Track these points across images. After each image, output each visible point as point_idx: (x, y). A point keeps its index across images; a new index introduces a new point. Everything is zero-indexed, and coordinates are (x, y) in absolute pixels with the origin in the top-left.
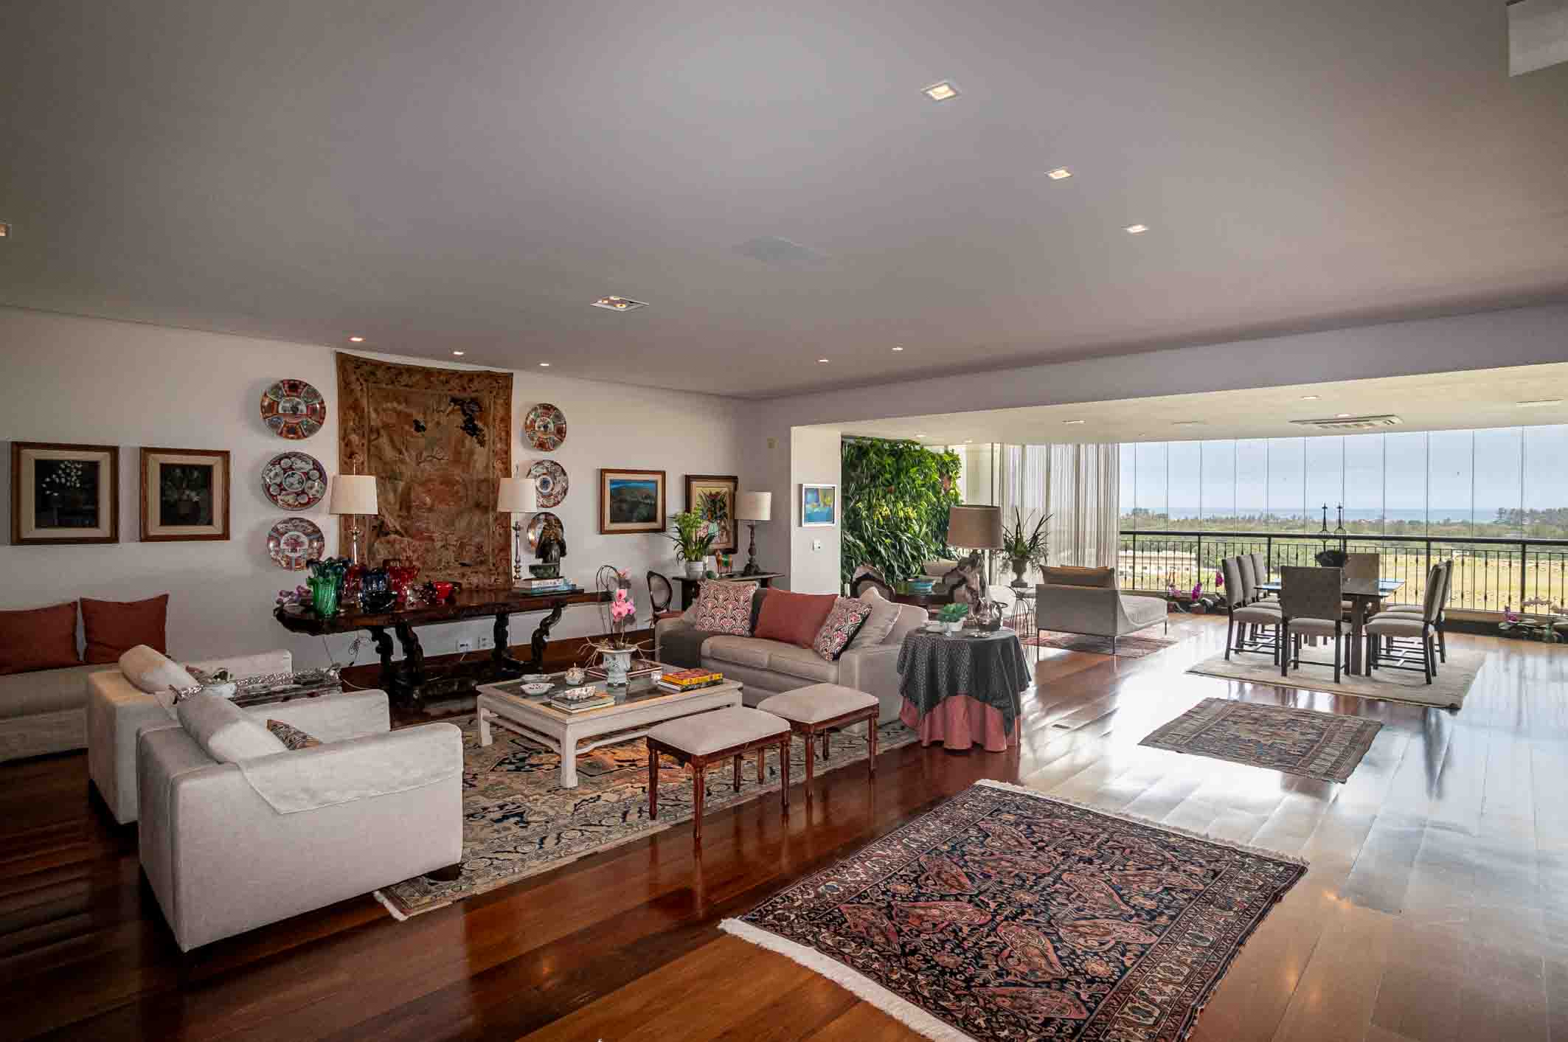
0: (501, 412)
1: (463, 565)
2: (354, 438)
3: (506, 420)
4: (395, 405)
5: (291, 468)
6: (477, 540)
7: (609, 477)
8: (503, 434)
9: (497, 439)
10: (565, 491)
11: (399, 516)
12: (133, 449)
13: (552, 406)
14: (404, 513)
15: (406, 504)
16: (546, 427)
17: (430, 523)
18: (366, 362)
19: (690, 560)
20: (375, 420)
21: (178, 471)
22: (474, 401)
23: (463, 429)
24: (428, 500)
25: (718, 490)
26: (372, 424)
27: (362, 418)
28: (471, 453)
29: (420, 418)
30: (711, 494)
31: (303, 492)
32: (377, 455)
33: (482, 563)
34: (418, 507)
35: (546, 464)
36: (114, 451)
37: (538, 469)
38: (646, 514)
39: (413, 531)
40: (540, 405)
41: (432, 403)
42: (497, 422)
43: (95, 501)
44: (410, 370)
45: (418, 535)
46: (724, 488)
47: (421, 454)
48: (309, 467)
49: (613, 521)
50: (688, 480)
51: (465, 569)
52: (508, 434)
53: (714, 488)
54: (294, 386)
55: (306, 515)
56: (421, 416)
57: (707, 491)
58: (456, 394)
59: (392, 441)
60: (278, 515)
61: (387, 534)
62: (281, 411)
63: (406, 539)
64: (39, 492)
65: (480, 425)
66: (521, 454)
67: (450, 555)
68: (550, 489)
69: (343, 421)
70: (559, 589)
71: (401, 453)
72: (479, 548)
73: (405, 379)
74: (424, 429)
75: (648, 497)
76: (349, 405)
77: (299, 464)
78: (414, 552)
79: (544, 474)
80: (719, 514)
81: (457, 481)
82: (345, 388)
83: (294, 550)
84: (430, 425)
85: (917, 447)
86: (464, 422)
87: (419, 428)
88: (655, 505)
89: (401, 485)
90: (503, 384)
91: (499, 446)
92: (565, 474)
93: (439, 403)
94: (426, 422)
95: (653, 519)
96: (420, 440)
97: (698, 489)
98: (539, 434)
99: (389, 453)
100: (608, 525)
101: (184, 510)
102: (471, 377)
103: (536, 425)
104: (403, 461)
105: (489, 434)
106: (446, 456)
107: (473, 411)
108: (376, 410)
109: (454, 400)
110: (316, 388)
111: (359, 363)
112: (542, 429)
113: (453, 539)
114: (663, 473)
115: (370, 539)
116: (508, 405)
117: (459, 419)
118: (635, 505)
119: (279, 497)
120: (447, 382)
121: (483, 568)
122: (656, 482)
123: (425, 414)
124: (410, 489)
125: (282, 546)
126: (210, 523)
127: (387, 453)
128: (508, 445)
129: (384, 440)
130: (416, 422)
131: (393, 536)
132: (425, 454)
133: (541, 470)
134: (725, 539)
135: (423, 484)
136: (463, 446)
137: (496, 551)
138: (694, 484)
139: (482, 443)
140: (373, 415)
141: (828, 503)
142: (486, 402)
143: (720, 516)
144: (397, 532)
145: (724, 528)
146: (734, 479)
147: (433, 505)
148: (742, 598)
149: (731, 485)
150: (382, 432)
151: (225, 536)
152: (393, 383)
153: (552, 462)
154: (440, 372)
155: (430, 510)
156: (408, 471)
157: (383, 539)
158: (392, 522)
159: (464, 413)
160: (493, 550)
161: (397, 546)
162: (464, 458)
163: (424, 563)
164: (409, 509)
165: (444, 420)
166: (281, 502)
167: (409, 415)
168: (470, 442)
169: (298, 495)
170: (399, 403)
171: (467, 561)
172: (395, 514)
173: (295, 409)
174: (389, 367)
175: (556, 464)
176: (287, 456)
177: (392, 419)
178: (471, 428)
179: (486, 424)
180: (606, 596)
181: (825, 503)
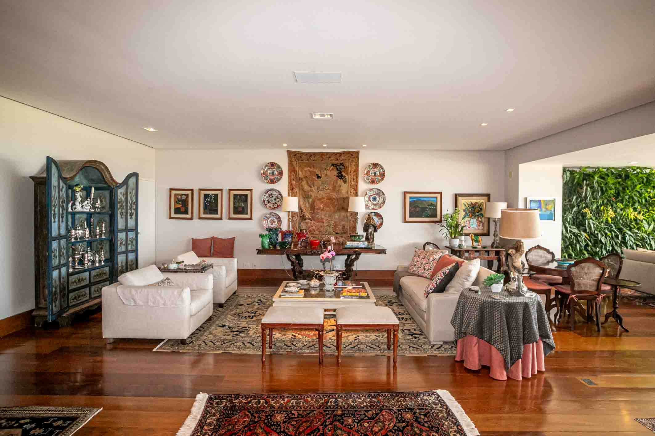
0: (354, 168)
1: (336, 233)
2: (294, 182)
3: (356, 171)
4: (309, 169)
5: (272, 194)
6: (343, 223)
7: (408, 195)
8: (355, 177)
9: (352, 180)
10: (384, 202)
11: (310, 213)
12: (226, 189)
13: (378, 164)
14: (312, 212)
15: (312, 207)
16: (375, 174)
17: (321, 215)
18: (298, 153)
19: (452, 238)
20: (301, 174)
21: (238, 196)
22: (342, 164)
23: (337, 176)
24: (322, 206)
25: (477, 201)
26: (300, 176)
27: (296, 174)
28: (340, 186)
29: (319, 173)
30: (472, 204)
31: (276, 203)
32: (301, 188)
33: (345, 233)
34: (317, 209)
35: (375, 190)
36: (221, 190)
37: (371, 192)
38: (430, 214)
39: (315, 219)
40: (372, 164)
41: (324, 166)
42: (352, 172)
43: (217, 206)
44: (315, 154)
45: (318, 220)
46: (480, 200)
47: (319, 188)
48: (277, 194)
49: (410, 217)
50: (456, 196)
51: (337, 235)
52: (357, 177)
53: (474, 200)
54: (272, 165)
55: (277, 212)
56: (319, 172)
57: (469, 202)
58: (335, 162)
59: (307, 183)
60: (267, 211)
61: (305, 220)
62: (268, 174)
63: (313, 222)
64: (205, 203)
65: (344, 174)
66: (363, 186)
67: (331, 229)
68: (377, 201)
69: (290, 176)
70: (360, 246)
71: (311, 187)
72: (344, 226)
73: (312, 158)
74: (320, 177)
75: (432, 205)
76: (292, 170)
77: (274, 193)
78: (316, 227)
79: (374, 195)
80: (477, 214)
81: (334, 198)
82: (290, 164)
83: (272, 224)
84: (323, 175)
85: (648, 171)
86: (338, 174)
87: (319, 177)
88: (436, 209)
89: (310, 200)
90: (354, 156)
91: (353, 183)
92: (384, 195)
93: (327, 166)
94: (321, 175)
95: (435, 216)
96: (319, 182)
97: (462, 201)
98: (371, 177)
99: (306, 188)
100: (408, 219)
101: (240, 209)
102: (340, 154)
103: (370, 173)
104: (312, 191)
105: (348, 178)
106: (329, 188)
107: (341, 169)
108: (302, 171)
109: (333, 165)
110: (280, 165)
111: (296, 153)
112: (373, 174)
113: (332, 223)
114: (441, 193)
115: (299, 220)
116: (357, 165)
117: (335, 173)
118: (424, 209)
119: (268, 205)
120: (330, 157)
121: (344, 235)
122: (436, 198)
123: (321, 172)
124: (314, 202)
125: (269, 223)
126: (247, 214)
127: (305, 188)
128: (357, 182)
129: (304, 183)
130: (317, 175)
131: (307, 221)
132: (321, 187)
133: (372, 193)
134: (481, 228)
135: (320, 200)
136: (337, 183)
137: (351, 229)
138: (460, 198)
139: (345, 182)
140: (300, 173)
141: (549, 209)
142: (347, 164)
143: (478, 216)
144: (309, 219)
145: (481, 222)
146: (488, 196)
147: (323, 208)
148: (431, 258)
149: (486, 198)
150: (304, 179)
151: (251, 219)
152: (308, 160)
153: (377, 189)
154: (327, 153)
155: (322, 210)
156: (313, 194)
157: (304, 222)
158: (307, 215)
159: (337, 170)
160: (350, 228)
161: (309, 225)
162: (337, 189)
163: (320, 232)
164: (314, 209)
165: (329, 173)
166: (268, 207)
167: (315, 172)
168: (340, 182)
169: (274, 204)
170: (311, 168)
171: (338, 232)
172: (309, 212)
173: (273, 173)
174: (306, 154)
175: (379, 190)
176: (270, 190)
177: (308, 174)
178: (340, 176)
179: (347, 174)
180: (383, 251)
181: (547, 209)
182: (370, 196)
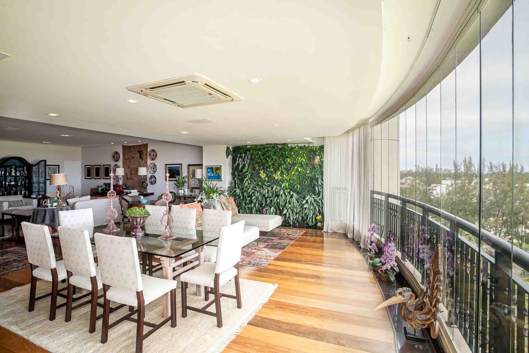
0: (146, 152)
2: (124, 161)
3: (147, 154)
7: (167, 166)
8: (146, 157)
10: (156, 170)
13: (154, 150)
16: (153, 155)
18: (126, 146)
21: (106, 168)
22: (141, 151)
26: (127, 158)
27: (125, 157)
32: (127, 164)
34: (132, 174)
35: (153, 164)
36: (101, 165)
38: (176, 176)
40: (152, 150)
42: (145, 155)
44: (132, 146)
45: (133, 179)
47: (133, 163)
49: (169, 178)
50: (189, 166)
54: (116, 152)
58: (139, 150)
61: (128, 179)
62: (115, 157)
66: (149, 161)
68: (154, 169)
69: (123, 158)
71: (130, 163)
73: (131, 148)
75: (178, 171)
76: (124, 155)
78: (132, 183)
79: (153, 166)
82: (123, 152)
84: (135, 157)
88: (179, 173)
89: (130, 169)
90: (146, 146)
91: (145, 160)
92: (157, 166)
93: (136, 152)
96: (133, 160)
97: (191, 169)
98: (152, 157)
102: (141, 146)
103: (151, 155)
105: (144, 158)
106: (137, 163)
107: (141, 153)
108: (127, 155)
110: (119, 152)
113: (138, 181)
117: (139, 155)
120: (137, 147)
122: (180, 167)
123: (134, 155)
125: (116, 181)
128: (147, 159)
129: (128, 161)
130: (132, 157)
135: (133, 169)
141: (218, 173)
142: (143, 151)
144: (130, 179)
147: (134, 173)
152: (129, 150)
156: (131, 166)
158: (129, 177)
162: (140, 163)
163: (133, 185)
165: (137, 155)
167: (132, 155)
168: (141, 160)
170: (130, 153)
172: (129, 175)
173: (117, 156)
174: (129, 146)
175: (155, 163)
176: (116, 165)
177: (129, 157)
178: (141, 157)
179: (143, 156)
180: (152, 194)
181: (217, 173)
182: (151, 167)
